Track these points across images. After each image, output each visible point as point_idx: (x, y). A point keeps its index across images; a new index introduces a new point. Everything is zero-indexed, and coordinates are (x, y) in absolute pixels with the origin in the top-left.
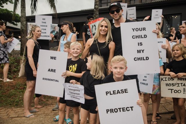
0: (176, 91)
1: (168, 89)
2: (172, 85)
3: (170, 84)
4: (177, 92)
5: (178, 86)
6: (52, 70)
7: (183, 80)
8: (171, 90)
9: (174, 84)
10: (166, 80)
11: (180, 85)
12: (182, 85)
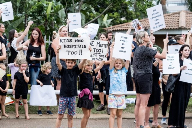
0: (72, 53)
1: (66, 51)
2: (69, 47)
3: (68, 45)
4: (74, 53)
5: (75, 48)
7: (80, 42)
8: (68, 52)
9: (72, 46)
10: (64, 42)
11: (77, 46)
12: (79, 47)
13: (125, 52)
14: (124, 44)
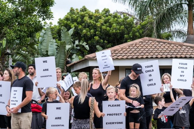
6: (58, 118)
13: (186, 80)
14: (183, 72)
